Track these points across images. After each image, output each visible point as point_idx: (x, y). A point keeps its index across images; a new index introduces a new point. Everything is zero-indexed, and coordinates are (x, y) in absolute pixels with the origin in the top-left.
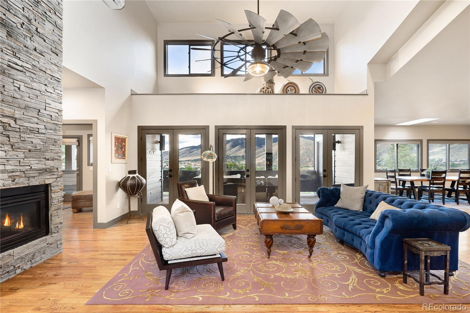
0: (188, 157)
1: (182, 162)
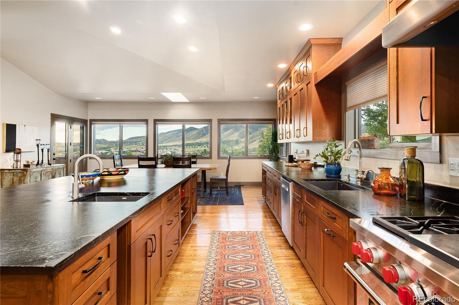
0: (175, 141)
1: (168, 148)
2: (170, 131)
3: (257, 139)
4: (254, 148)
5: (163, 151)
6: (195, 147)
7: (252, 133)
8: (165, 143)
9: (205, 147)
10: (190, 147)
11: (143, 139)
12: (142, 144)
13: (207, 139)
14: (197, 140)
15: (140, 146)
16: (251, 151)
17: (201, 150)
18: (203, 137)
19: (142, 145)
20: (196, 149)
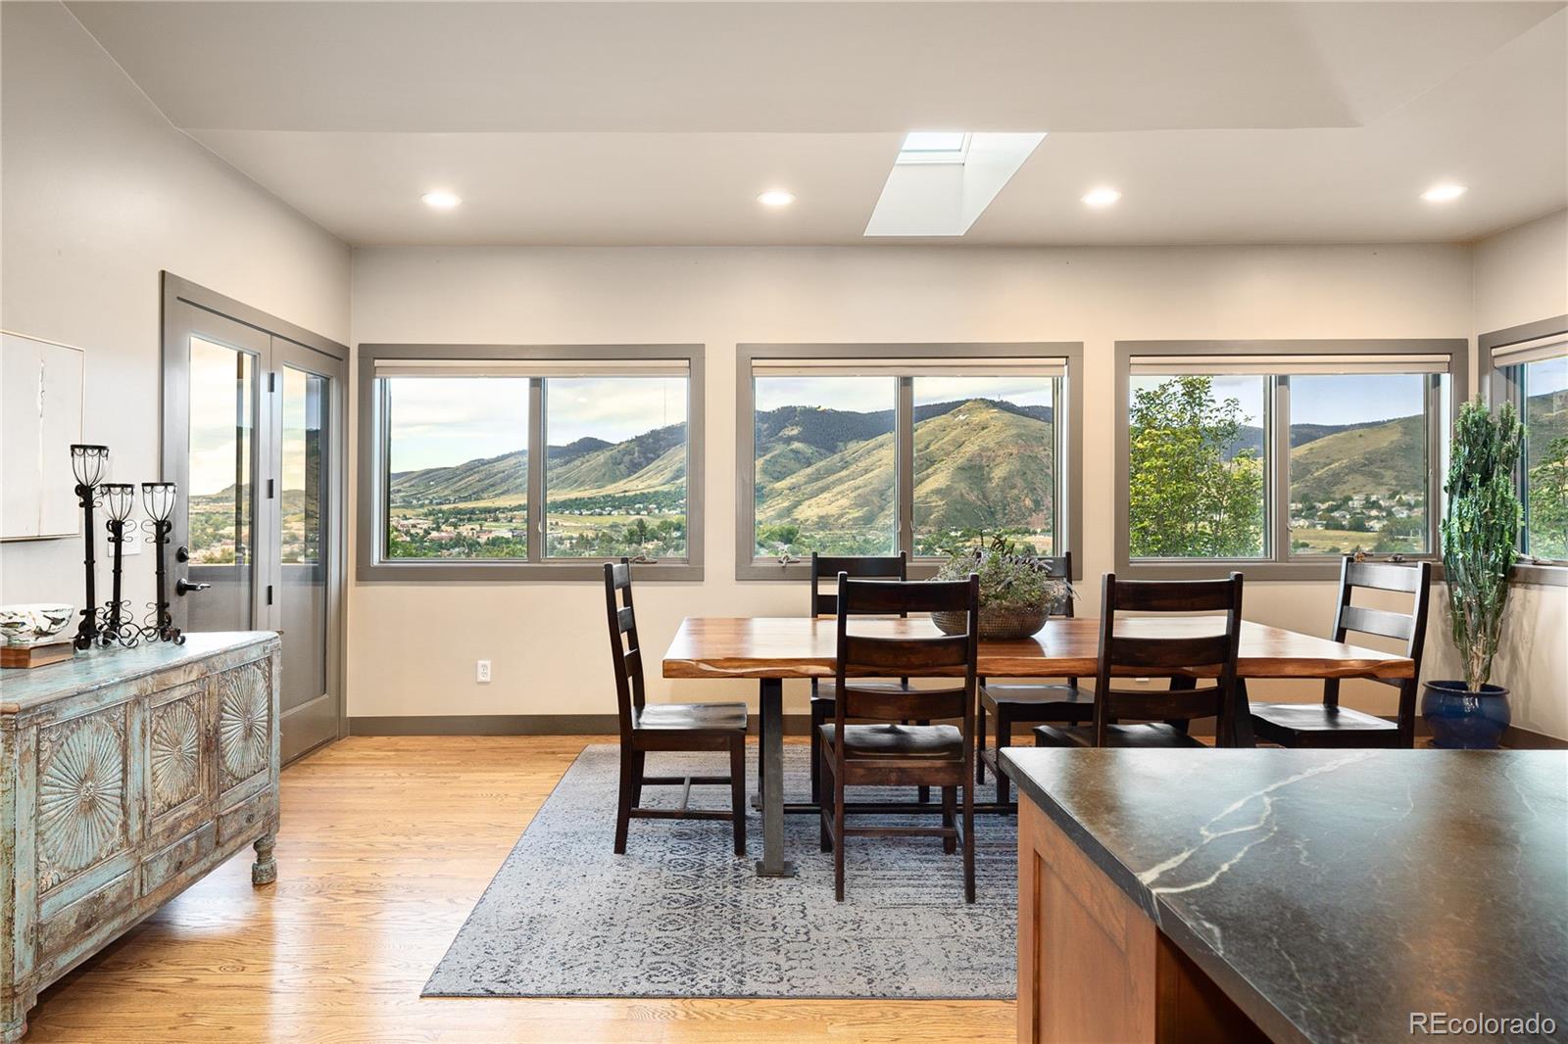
2: (507, 452)
3: (833, 483)
4: (822, 517)
5: (481, 526)
6: (600, 514)
7: (813, 461)
8: (489, 498)
9: (638, 514)
10: (585, 512)
11: (407, 484)
12: (404, 501)
13: (646, 484)
14: (608, 487)
15: (397, 510)
16: (812, 528)
17: (624, 525)
18: (630, 476)
19: (403, 507)
20: (607, 521)
